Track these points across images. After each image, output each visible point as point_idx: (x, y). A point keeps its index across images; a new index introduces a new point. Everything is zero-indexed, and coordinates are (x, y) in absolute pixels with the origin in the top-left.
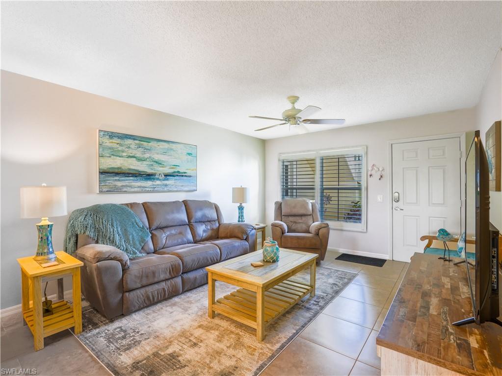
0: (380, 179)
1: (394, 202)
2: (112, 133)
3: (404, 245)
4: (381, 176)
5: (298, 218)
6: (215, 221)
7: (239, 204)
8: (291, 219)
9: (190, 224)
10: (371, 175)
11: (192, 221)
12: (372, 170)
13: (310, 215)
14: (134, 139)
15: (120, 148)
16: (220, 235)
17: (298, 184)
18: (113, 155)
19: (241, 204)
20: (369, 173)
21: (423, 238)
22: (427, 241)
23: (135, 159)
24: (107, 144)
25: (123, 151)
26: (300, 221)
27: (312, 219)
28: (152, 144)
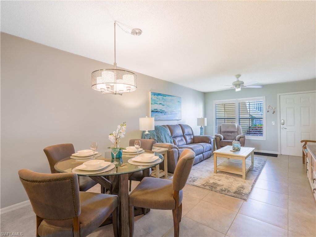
0: (273, 113)
1: (281, 125)
2: (155, 93)
3: (287, 147)
4: (274, 112)
5: (230, 133)
6: (191, 135)
7: (200, 126)
8: (226, 133)
9: (184, 136)
10: (268, 111)
11: (184, 134)
12: (269, 109)
13: (236, 132)
14: (161, 96)
15: (157, 100)
16: (195, 142)
17: (226, 116)
18: (155, 103)
19: (201, 126)
20: (267, 110)
21: (302, 141)
22: (304, 143)
23: (161, 105)
24: (153, 98)
25: (158, 101)
26: (231, 135)
27: (237, 134)
28: (167, 97)
